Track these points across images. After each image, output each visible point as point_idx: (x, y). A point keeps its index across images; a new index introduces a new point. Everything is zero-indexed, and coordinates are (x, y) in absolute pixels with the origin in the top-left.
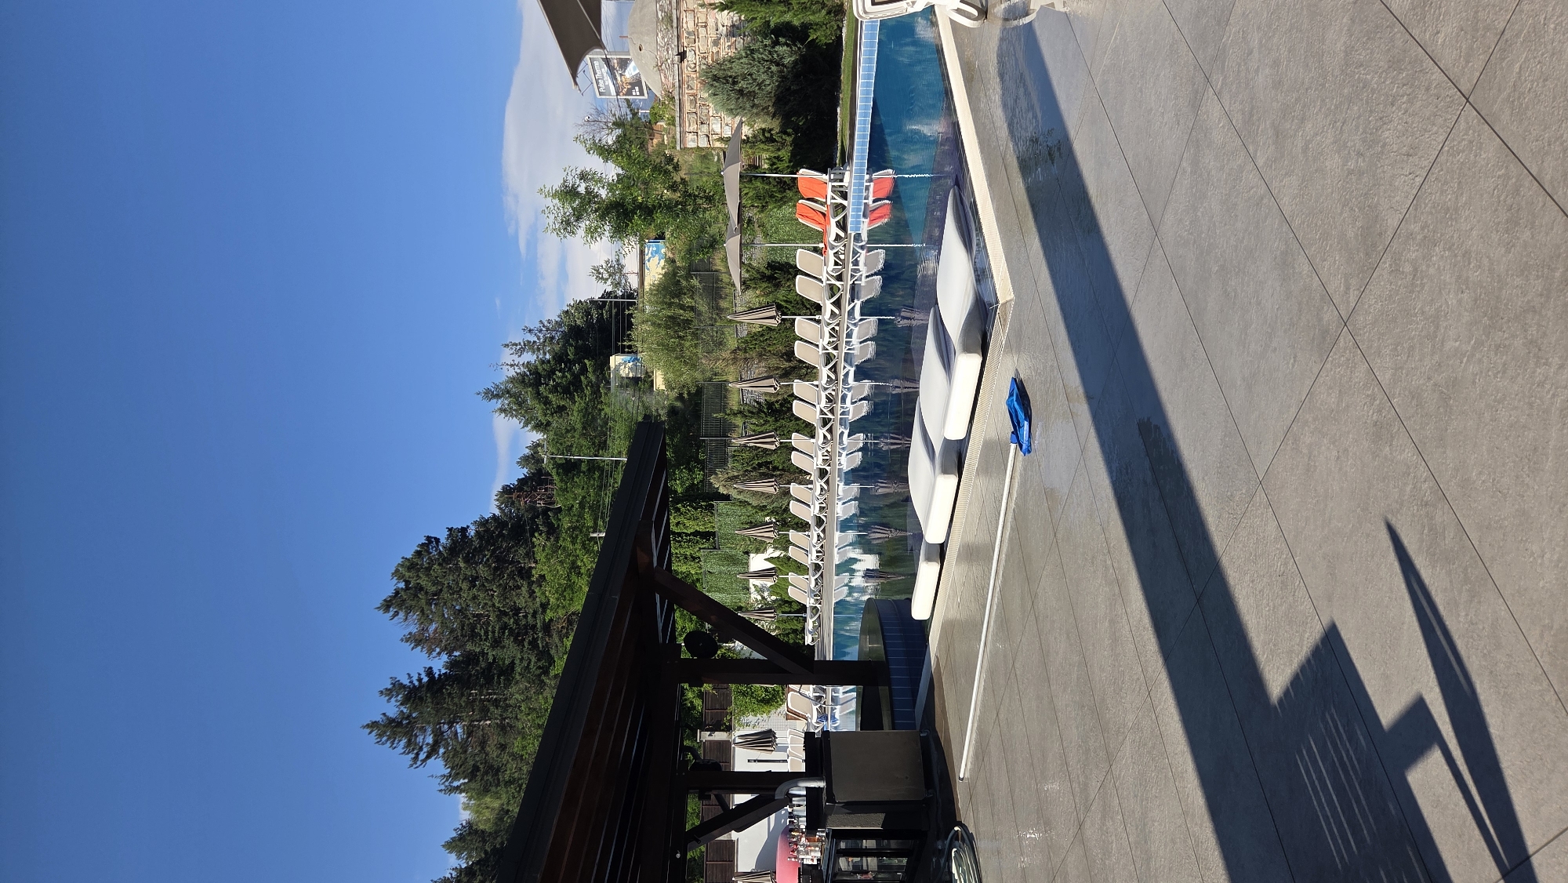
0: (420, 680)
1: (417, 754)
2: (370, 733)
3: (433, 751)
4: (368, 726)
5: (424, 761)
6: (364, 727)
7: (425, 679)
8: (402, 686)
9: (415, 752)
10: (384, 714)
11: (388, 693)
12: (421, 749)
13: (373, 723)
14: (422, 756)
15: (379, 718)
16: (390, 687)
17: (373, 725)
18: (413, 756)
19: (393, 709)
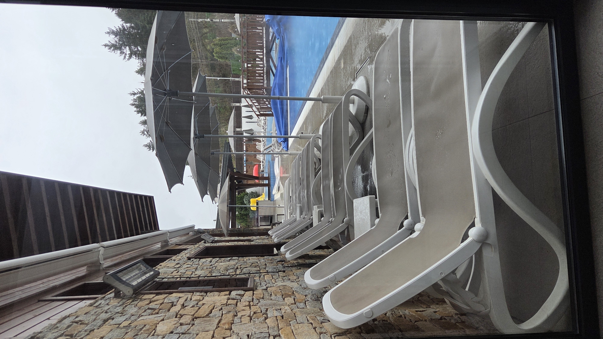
0: (120, 29)
1: (125, 56)
2: (105, 48)
3: (130, 57)
4: (104, 45)
5: (128, 59)
6: (103, 45)
7: (122, 29)
8: (113, 31)
9: (124, 55)
10: (109, 41)
11: (108, 33)
12: (126, 54)
14: (127, 57)
15: (107, 43)
16: (108, 31)
17: (106, 45)
18: (124, 57)
19: (113, 39)
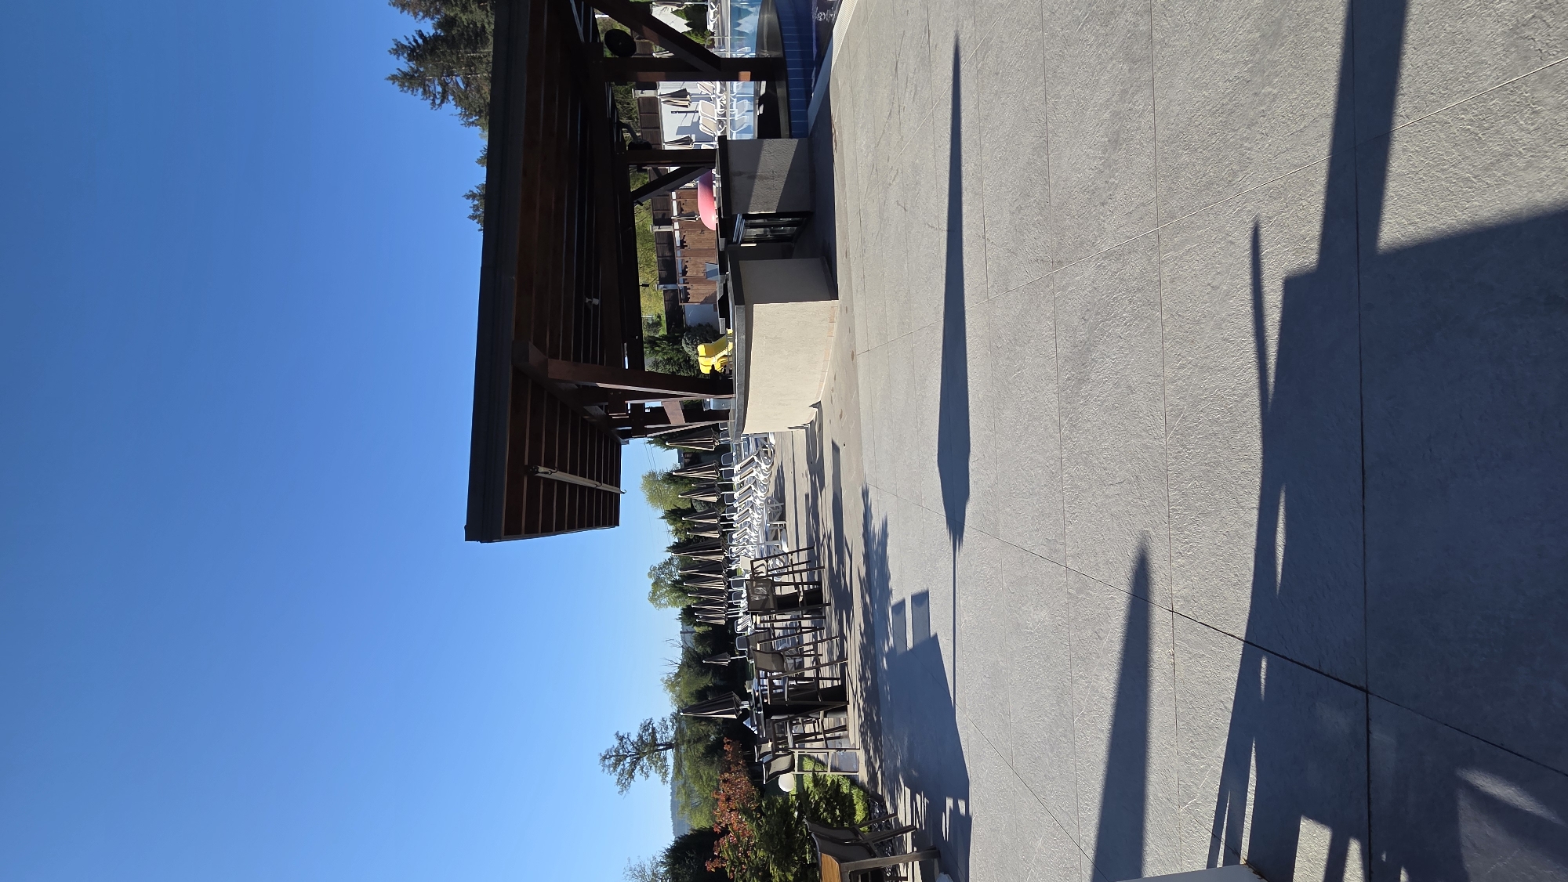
1: (434, 100)
2: (393, 83)
3: (444, 98)
4: (389, 78)
5: (440, 105)
6: (387, 79)
7: (420, 41)
8: (403, 47)
9: (432, 98)
10: (399, 69)
11: (395, 51)
12: (435, 96)
13: (393, 76)
14: (438, 102)
15: (396, 72)
16: (395, 47)
17: (394, 78)
19: (403, 64)
